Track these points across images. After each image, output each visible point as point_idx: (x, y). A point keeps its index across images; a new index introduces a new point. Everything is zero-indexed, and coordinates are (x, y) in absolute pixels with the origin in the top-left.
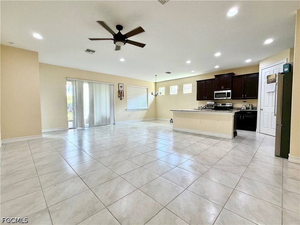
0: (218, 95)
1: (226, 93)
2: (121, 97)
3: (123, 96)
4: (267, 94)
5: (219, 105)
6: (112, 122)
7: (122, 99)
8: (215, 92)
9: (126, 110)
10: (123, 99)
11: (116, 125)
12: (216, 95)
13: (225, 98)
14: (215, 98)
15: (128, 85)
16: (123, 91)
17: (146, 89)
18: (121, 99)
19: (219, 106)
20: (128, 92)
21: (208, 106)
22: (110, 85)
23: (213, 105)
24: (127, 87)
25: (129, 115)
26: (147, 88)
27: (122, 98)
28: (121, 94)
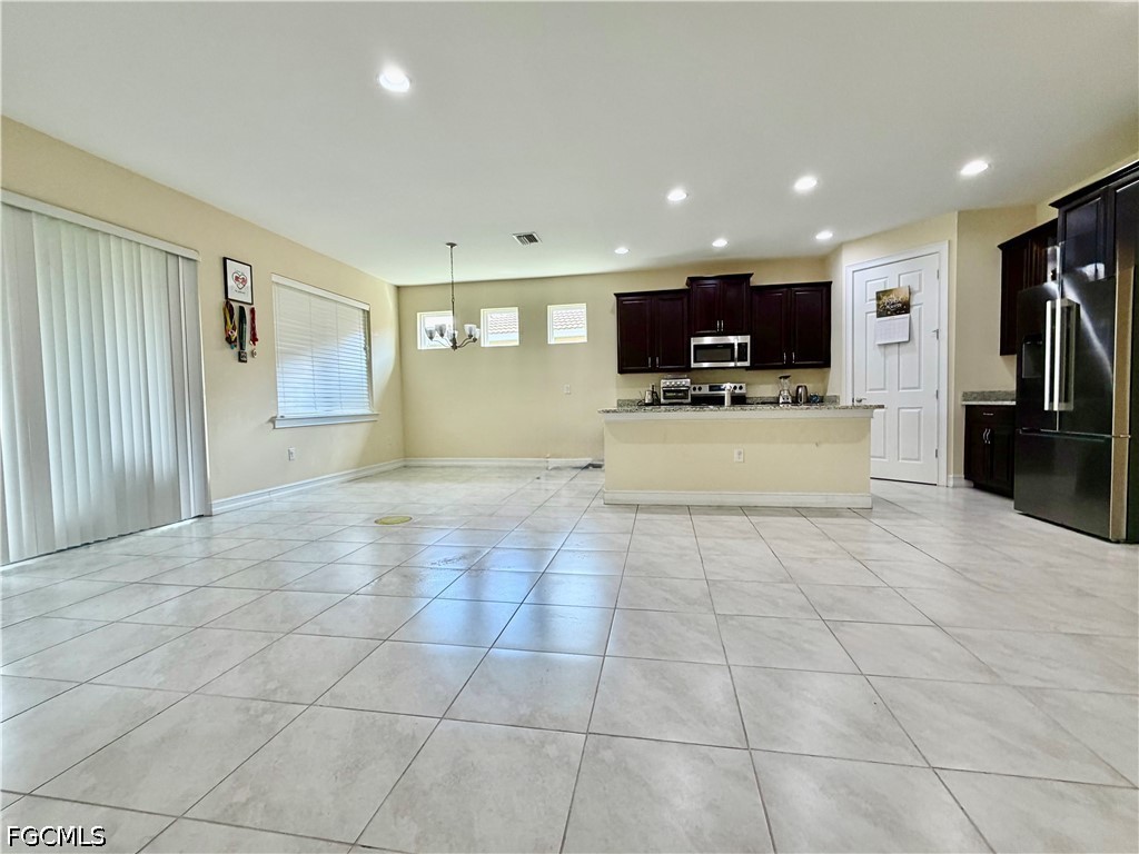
0: (704, 352)
1: (736, 347)
2: (242, 347)
3: (254, 339)
4: (879, 352)
5: (700, 389)
6: (190, 503)
7: (249, 358)
8: (694, 341)
9: (273, 421)
10: (253, 354)
11: (214, 519)
12: (698, 352)
13: (732, 364)
14: (695, 361)
15: (275, 278)
16: (253, 311)
17: (361, 313)
18: (241, 358)
19: (702, 392)
20: (278, 315)
21: (668, 394)
22: (171, 260)
23: (686, 392)
24: (275, 287)
25: (290, 453)
26: (367, 308)
27: (248, 347)
28: (239, 327)
